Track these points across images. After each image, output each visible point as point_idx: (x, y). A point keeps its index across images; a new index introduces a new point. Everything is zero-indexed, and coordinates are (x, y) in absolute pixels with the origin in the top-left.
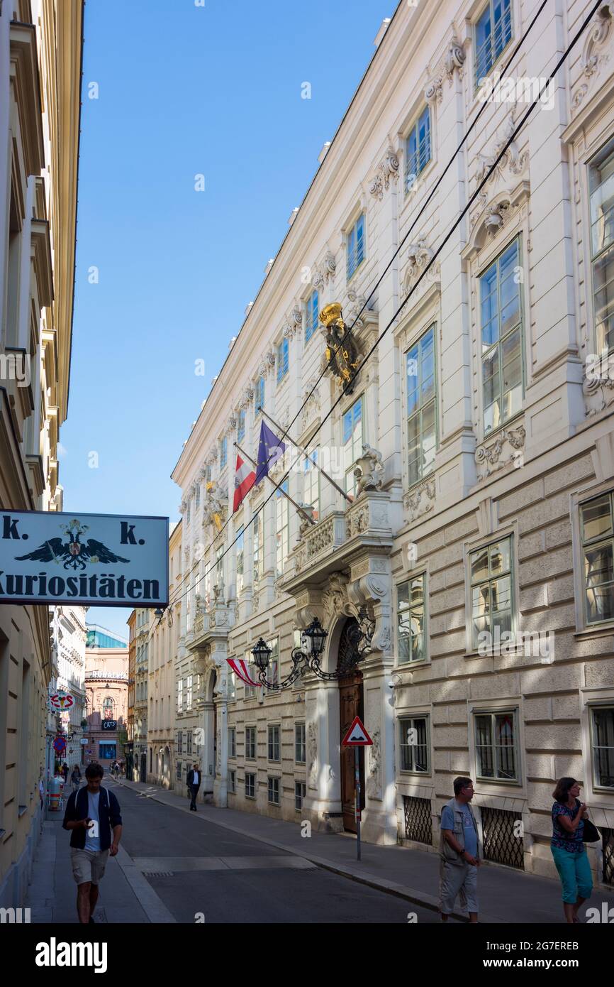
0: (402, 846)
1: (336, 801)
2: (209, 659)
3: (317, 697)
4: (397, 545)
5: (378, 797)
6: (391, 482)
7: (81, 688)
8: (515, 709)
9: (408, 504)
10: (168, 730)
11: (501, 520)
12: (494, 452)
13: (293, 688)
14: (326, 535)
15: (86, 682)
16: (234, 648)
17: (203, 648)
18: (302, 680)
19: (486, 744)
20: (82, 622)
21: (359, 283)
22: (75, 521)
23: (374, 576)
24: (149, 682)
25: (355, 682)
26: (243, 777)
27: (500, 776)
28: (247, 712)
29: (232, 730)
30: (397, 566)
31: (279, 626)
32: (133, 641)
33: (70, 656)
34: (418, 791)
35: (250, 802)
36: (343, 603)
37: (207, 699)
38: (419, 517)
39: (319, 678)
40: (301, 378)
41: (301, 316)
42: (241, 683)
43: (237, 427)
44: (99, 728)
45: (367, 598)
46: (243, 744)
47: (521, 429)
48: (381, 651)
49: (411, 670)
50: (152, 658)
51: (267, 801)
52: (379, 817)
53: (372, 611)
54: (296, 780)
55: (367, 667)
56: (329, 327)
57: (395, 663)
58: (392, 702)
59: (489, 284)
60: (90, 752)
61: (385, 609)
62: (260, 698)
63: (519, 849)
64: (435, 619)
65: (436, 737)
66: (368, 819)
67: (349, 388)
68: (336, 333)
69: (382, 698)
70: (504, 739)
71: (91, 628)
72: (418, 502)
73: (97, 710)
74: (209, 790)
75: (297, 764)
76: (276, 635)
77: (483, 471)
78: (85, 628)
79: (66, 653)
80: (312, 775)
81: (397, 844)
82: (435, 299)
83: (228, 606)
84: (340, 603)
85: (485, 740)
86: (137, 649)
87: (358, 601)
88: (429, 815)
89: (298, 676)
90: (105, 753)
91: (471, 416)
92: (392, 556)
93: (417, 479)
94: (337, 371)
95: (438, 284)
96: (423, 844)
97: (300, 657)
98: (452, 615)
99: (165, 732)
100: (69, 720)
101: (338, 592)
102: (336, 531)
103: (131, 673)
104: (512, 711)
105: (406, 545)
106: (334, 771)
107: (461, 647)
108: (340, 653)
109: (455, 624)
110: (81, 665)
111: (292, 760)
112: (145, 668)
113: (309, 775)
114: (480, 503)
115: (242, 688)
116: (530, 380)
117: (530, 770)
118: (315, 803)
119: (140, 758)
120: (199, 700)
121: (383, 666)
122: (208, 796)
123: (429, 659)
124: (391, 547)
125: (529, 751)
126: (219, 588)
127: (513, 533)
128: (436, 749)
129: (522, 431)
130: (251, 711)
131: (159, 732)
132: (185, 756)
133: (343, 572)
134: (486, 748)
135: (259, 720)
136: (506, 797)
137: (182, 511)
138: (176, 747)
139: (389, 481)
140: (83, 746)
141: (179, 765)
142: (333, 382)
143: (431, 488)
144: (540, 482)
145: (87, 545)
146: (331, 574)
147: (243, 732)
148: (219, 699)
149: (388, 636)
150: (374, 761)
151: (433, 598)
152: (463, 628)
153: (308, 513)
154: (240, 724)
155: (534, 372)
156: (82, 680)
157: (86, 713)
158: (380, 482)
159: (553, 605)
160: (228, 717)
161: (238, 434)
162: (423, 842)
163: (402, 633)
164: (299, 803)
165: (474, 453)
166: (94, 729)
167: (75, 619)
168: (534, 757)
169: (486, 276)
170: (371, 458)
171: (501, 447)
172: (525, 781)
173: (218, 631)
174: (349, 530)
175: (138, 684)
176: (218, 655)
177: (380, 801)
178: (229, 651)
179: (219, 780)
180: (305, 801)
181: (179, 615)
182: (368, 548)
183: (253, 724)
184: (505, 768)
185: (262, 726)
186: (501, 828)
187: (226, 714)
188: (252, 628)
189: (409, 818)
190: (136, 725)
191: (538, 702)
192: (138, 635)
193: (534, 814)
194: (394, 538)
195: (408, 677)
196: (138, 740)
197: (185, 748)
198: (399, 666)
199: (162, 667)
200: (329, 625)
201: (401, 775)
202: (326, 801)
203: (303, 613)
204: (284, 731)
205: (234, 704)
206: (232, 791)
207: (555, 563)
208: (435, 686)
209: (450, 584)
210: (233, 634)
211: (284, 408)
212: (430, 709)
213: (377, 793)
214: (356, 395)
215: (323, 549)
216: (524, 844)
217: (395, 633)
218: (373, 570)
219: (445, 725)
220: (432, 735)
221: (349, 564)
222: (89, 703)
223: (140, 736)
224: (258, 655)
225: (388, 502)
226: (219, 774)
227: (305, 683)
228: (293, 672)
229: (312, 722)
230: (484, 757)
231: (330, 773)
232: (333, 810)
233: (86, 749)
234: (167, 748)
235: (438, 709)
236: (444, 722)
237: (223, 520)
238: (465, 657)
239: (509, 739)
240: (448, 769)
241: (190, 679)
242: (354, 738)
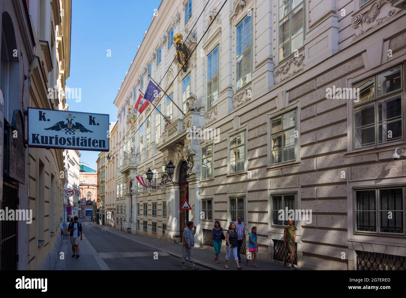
0: (202, 247)
1: (178, 231)
2: (129, 177)
3: (171, 191)
6: (201, 108)
7: (78, 188)
8: (244, 196)
9: (207, 117)
10: (113, 205)
11: (242, 124)
12: (240, 98)
13: (162, 188)
14: (175, 128)
15: (80, 186)
16: (139, 173)
17: (127, 172)
18: (165, 185)
19: (233, 209)
20: (78, 162)
21: (189, 26)
22: (70, 114)
23: (194, 145)
24: (105, 186)
25: (186, 186)
26: (142, 222)
29: (138, 205)
30: (202, 141)
31: (157, 164)
32: (98, 170)
33: (73, 175)
34: (208, 227)
35: (145, 232)
36: (182, 155)
37: (128, 193)
38: (211, 122)
39: (172, 184)
40: (166, 64)
41: (166, 39)
42: (142, 186)
43: (140, 84)
44: (86, 204)
45: (191, 153)
46: (142, 210)
47: (250, 88)
48: (196, 174)
49: (207, 181)
50: (107, 176)
51: (152, 231)
53: (192, 159)
54: (163, 224)
55: (190, 180)
56: (177, 43)
57: (201, 179)
58: (199, 194)
59: (240, 30)
60: (82, 213)
61: (197, 158)
62: (149, 192)
63: (244, 248)
64: (216, 162)
65: (215, 207)
67: (185, 69)
68: (180, 46)
69: (195, 192)
70: (240, 208)
71: (82, 164)
72: (211, 116)
73: (84, 197)
74: (129, 228)
75: (163, 217)
76: (156, 167)
77: (235, 105)
78: (79, 164)
79: (71, 173)
80: (169, 222)
82: (219, 34)
83: (137, 156)
84: (180, 155)
85: (233, 208)
86: (100, 173)
87: (187, 155)
89: (164, 183)
90: (88, 214)
91: (231, 83)
93: (211, 107)
94: (180, 62)
95: (220, 28)
97: (164, 176)
98: (222, 161)
99: (112, 205)
100: (73, 200)
101: (180, 151)
102: (179, 127)
103: (98, 182)
106: (177, 220)
107: (225, 173)
108: (180, 175)
109: (223, 164)
110: (78, 179)
111: (161, 216)
112: (104, 180)
113: (168, 222)
114: (234, 117)
115: (142, 188)
116: (254, 69)
117: (249, 219)
118: (170, 232)
119: (102, 216)
120: (125, 193)
121: (196, 180)
122: (129, 230)
123: (213, 177)
125: (249, 212)
126: (133, 148)
127: (246, 129)
128: (215, 211)
130: (145, 197)
131: (109, 206)
132: (120, 214)
133: (181, 143)
134: (233, 211)
135: (149, 201)
137: (118, 117)
138: (116, 211)
140: (79, 211)
141: (118, 218)
142: (178, 66)
143: (216, 111)
144: (256, 110)
145: (75, 125)
146: (177, 144)
147: (142, 205)
148: (133, 192)
149: (198, 168)
150: (192, 216)
151: (215, 154)
152: (226, 166)
153: (168, 119)
154: (141, 202)
155: (256, 66)
156: (78, 185)
157: (80, 199)
158: (196, 107)
159: (260, 157)
161: (141, 86)
162: (210, 246)
163: (204, 167)
164: (164, 232)
165: (232, 98)
166: (83, 204)
167: (75, 160)
168: (251, 214)
169: (239, 26)
170: (193, 98)
171: (242, 95)
172: (247, 223)
173: (133, 165)
174: (184, 127)
175: (101, 187)
176: (132, 175)
178: (137, 174)
179: (133, 224)
180: (166, 231)
181: (117, 159)
183: (146, 202)
187: (136, 198)
188: (146, 165)
189: (205, 237)
190: (100, 203)
191: (253, 194)
192: (101, 167)
195: (206, 184)
196: (101, 209)
197: (120, 211)
199: (110, 180)
200: (176, 164)
201: (203, 221)
202: (174, 231)
203: (166, 159)
204: (158, 205)
205: (139, 194)
206: (138, 228)
207: (261, 141)
208: (215, 187)
209: (221, 149)
210: (138, 167)
211: (159, 76)
212: (213, 196)
214: (188, 72)
215: (174, 134)
217: (201, 167)
218: (193, 142)
220: (214, 206)
221: (184, 140)
222: (81, 194)
223: (102, 207)
224: (148, 175)
225: (199, 116)
226: (133, 222)
227: (166, 186)
228: (162, 182)
229: (169, 201)
230: (233, 214)
231: (176, 221)
232: (177, 235)
233: (80, 212)
234: (113, 212)
235: (216, 196)
236: (218, 201)
237: (135, 122)
238: (227, 177)
239: (242, 208)
240: (220, 219)
241: (121, 185)
242: (185, 207)
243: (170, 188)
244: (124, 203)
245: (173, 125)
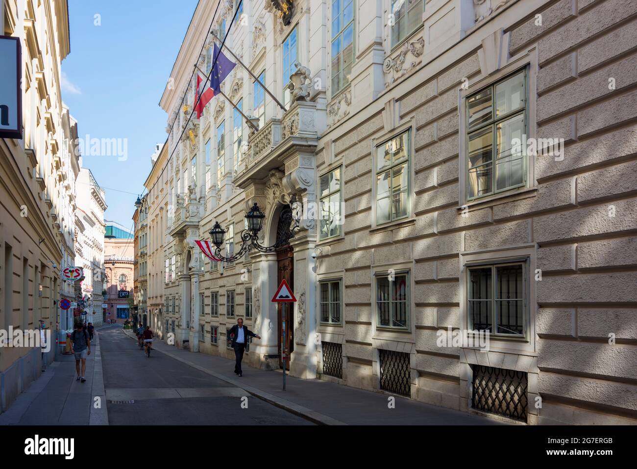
0: (320, 379)
1: (274, 346)
2: (185, 241)
3: (260, 267)
4: (321, 144)
5: (302, 342)
6: (318, 94)
7: (101, 267)
8: (408, 272)
9: (330, 111)
10: (161, 297)
11: (402, 117)
12: (398, 62)
13: (244, 261)
14: (267, 138)
15: (105, 263)
16: (203, 233)
17: (181, 234)
18: (249, 255)
19: (384, 300)
20: (101, 219)
23: (304, 170)
24: (148, 262)
25: (289, 255)
26: (209, 329)
27: (395, 324)
28: (213, 281)
29: (202, 294)
30: (320, 162)
31: (235, 214)
32: (136, 232)
33: (91, 244)
34: (332, 338)
35: (214, 348)
36: (280, 194)
37: (185, 273)
38: (339, 121)
39: (261, 253)
40: (252, 16)
42: (207, 260)
43: (206, 62)
44: (116, 297)
45: (297, 187)
46: (209, 305)
47: (421, 40)
48: (307, 230)
49: (329, 244)
50: (150, 244)
51: (226, 347)
52: (303, 357)
53: (301, 198)
55: (296, 243)
57: (318, 239)
58: (315, 269)
60: (109, 314)
61: (311, 196)
62: (221, 270)
63: (407, 381)
64: (348, 202)
65: (346, 296)
66: (295, 360)
67: (287, 20)
69: (306, 267)
70: (398, 297)
71: (108, 224)
72: (339, 109)
73: (114, 283)
74: (187, 339)
75: (247, 319)
76: (232, 221)
77: (389, 79)
78: (104, 223)
79: (88, 241)
80: (256, 327)
81: (317, 378)
83: (199, 202)
84: (278, 194)
85: (384, 296)
86: (139, 238)
87: (290, 191)
88: (341, 356)
89: (246, 252)
90: (121, 314)
91: (381, 34)
92: (317, 154)
93: (338, 90)
94: (278, 6)
96: (335, 378)
97: (247, 237)
98: (361, 199)
99: (159, 298)
100: (92, 290)
101: (276, 185)
102: (274, 137)
103: (136, 256)
104: (405, 273)
105: (327, 144)
106: (272, 323)
107: (367, 224)
108: (278, 233)
109: (363, 206)
110: (101, 250)
112: (145, 252)
113: (254, 327)
114: (386, 104)
115: (209, 263)
117: (417, 319)
118: (258, 347)
119: (142, 317)
120: (179, 273)
121: (308, 241)
122: (186, 343)
123: (343, 234)
124: (316, 146)
125: (418, 305)
126: (192, 187)
127: (411, 127)
128: (347, 305)
129: (422, 41)
130: (215, 280)
131: (155, 298)
132: (171, 315)
133: (280, 169)
134: (385, 303)
135: (220, 287)
136: (398, 341)
137: (167, 131)
138: (165, 309)
139: (315, 94)
140: (104, 309)
141: (167, 321)
142: (275, 16)
143: (349, 96)
144: (434, 82)
146: (270, 170)
147: (209, 296)
148: (193, 272)
150: (301, 315)
151: (347, 185)
152: (369, 209)
153: (254, 123)
154: (207, 290)
156: (102, 262)
157: (107, 286)
158: (309, 93)
159: (441, 185)
160: (199, 285)
161: (207, 67)
162: (335, 376)
165: (383, 64)
166: (113, 297)
167: (95, 217)
168: (421, 309)
170: (301, 74)
171: (404, 57)
172: (414, 329)
173: (192, 220)
174: (285, 135)
175: (141, 264)
176: (191, 238)
177: (304, 345)
178: (200, 236)
179: (192, 331)
180: (251, 347)
181: (167, 211)
182: (298, 147)
183: (216, 290)
184: (399, 319)
185: (222, 291)
186: (394, 365)
187: (198, 282)
188: (215, 217)
189: (326, 358)
191: (426, 265)
192: (140, 228)
193: (419, 354)
194: (319, 139)
195: (327, 249)
196: (141, 304)
197: (171, 309)
198: (321, 241)
199: (156, 250)
200: (269, 213)
201: (321, 325)
202: (267, 346)
203: (250, 202)
204: (237, 294)
205: (203, 275)
206: (202, 341)
207: (444, 150)
208: (347, 255)
209: (360, 173)
210: (202, 223)
211: (240, 42)
212: (343, 274)
213: (302, 340)
214: (293, 25)
215: (264, 150)
216: (411, 378)
218: (302, 165)
219: (354, 286)
220: (344, 295)
221: (283, 161)
222: (108, 278)
223: (142, 301)
224: (214, 235)
225: (315, 110)
226: (193, 328)
227: (252, 258)
228: (242, 249)
229: (257, 287)
230: (383, 310)
231: (269, 325)
232: (271, 353)
233: (107, 311)
234: (160, 310)
235: (349, 273)
236: (353, 283)
237: (196, 136)
238: (370, 231)
239: (402, 297)
240: (355, 320)
241: (174, 258)
242: (281, 297)
243: (258, 260)
244: (177, 293)
245: (263, 133)
